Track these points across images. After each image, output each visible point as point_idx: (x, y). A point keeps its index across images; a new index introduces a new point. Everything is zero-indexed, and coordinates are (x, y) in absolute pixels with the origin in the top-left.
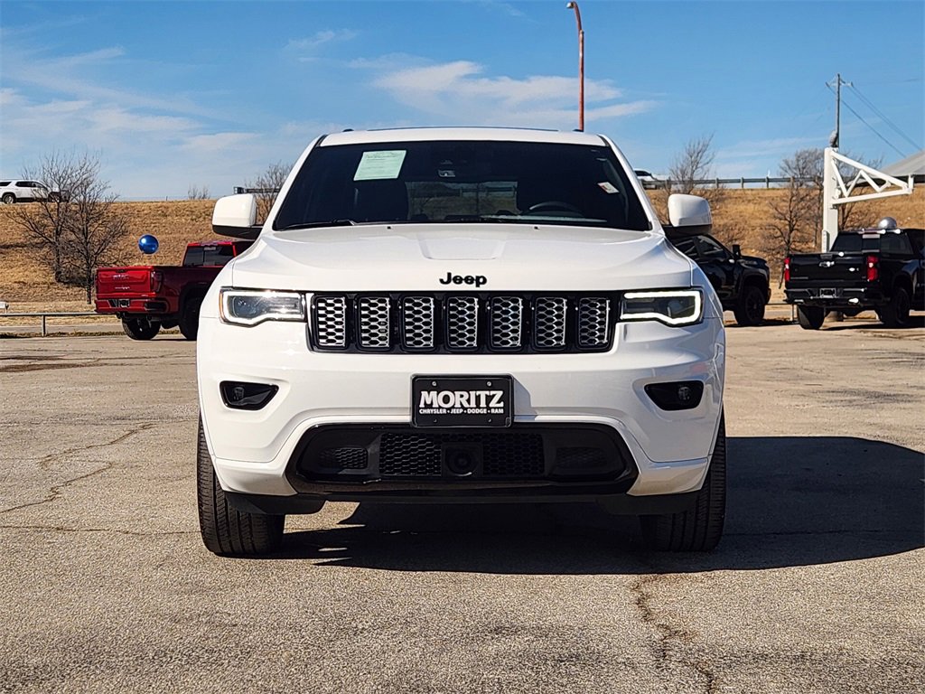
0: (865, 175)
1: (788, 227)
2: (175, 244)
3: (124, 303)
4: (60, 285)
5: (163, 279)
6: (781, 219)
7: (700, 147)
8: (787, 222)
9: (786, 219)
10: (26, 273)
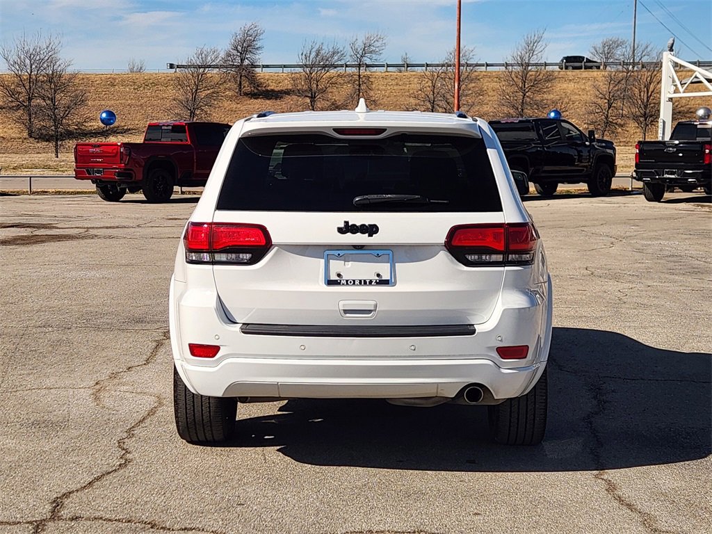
0: (699, 76)
1: (607, 104)
2: (121, 108)
3: (98, 172)
4: (31, 140)
5: (130, 153)
6: (602, 99)
7: (536, 38)
8: (606, 101)
9: (606, 99)
10: (5, 130)
